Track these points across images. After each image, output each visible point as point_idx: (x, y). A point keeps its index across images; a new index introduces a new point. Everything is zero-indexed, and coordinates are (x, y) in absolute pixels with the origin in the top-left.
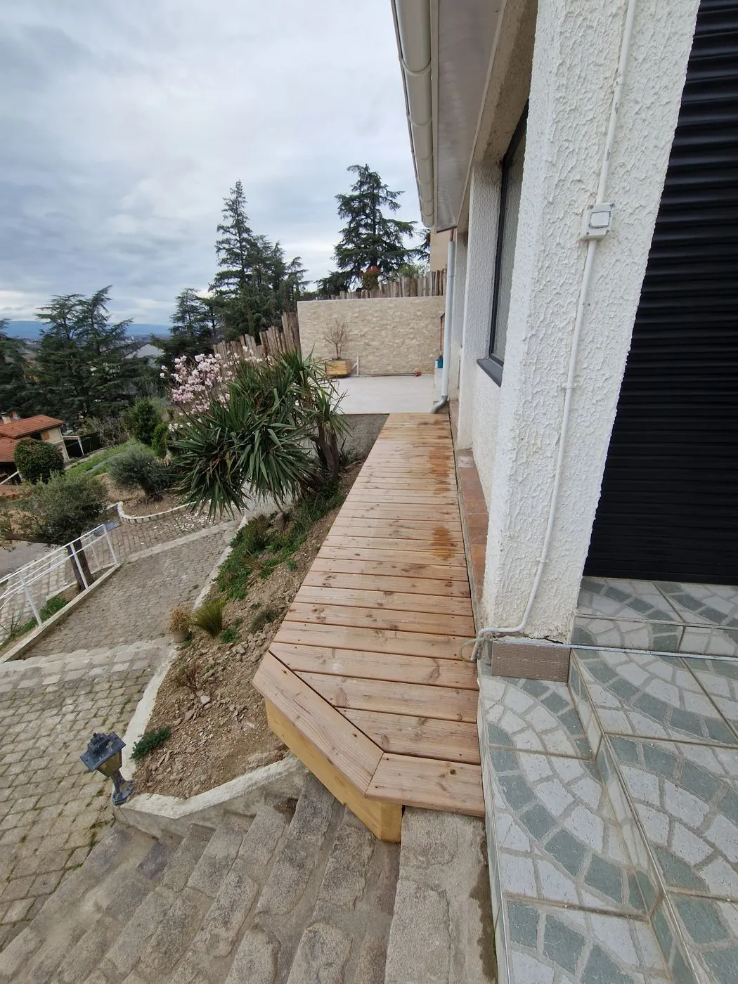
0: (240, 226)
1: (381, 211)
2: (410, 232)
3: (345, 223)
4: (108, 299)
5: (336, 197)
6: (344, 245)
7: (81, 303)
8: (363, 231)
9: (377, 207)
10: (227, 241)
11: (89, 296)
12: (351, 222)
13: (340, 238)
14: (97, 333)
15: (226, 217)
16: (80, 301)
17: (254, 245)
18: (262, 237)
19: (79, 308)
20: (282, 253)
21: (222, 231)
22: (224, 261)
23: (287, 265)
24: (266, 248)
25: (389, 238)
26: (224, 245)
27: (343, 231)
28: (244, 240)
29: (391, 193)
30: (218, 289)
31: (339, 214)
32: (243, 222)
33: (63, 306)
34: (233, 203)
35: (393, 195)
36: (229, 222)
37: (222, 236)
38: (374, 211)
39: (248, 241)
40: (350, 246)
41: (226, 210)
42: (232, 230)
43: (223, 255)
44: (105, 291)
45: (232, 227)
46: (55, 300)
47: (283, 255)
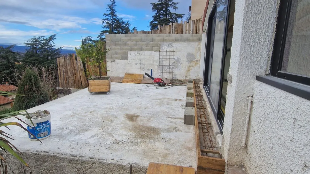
0: (113, 14)
1: (170, 10)
2: (182, 18)
3: (154, 13)
4: (55, 39)
5: (151, 4)
6: (153, 22)
7: (44, 40)
8: (161, 16)
9: (168, 8)
10: (107, 19)
11: (47, 38)
12: (157, 13)
13: (152, 19)
14: (48, 52)
15: (107, 10)
16: (43, 39)
17: (118, 21)
18: (122, 19)
19: (43, 42)
20: (129, 25)
21: (105, 15)
22: (105, 27)
23: (131, 30)
24: (123, 23)
25: (172, 19)
26: (106, 21)
27: (153, 16)
28: (114, 19)
29: (174, 3)
30: (101, 37)
31: (152, 10)
32: (114, 12)
33: (36, 41)
34: (111, 6)
35: (175, 4)
36: (109, 12)
37: (105, 17)
38: (167, 9)
39: (115, 20)
40: (156, 22)
41: (108, 8)
42: (109, 15)
43: (105, 24)
44: (54, 35)
45: (109, 14)
46: (34, 38)
47: (130, 26)
